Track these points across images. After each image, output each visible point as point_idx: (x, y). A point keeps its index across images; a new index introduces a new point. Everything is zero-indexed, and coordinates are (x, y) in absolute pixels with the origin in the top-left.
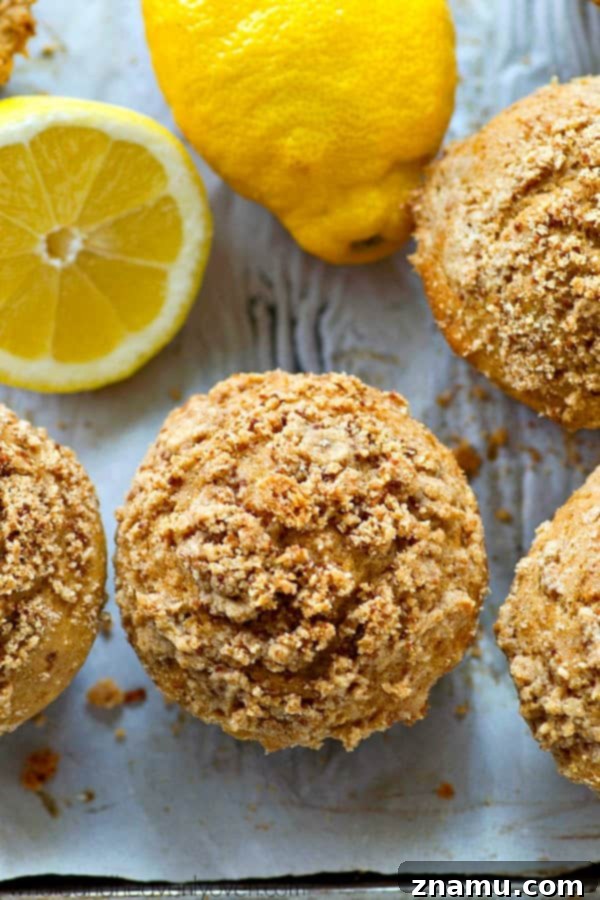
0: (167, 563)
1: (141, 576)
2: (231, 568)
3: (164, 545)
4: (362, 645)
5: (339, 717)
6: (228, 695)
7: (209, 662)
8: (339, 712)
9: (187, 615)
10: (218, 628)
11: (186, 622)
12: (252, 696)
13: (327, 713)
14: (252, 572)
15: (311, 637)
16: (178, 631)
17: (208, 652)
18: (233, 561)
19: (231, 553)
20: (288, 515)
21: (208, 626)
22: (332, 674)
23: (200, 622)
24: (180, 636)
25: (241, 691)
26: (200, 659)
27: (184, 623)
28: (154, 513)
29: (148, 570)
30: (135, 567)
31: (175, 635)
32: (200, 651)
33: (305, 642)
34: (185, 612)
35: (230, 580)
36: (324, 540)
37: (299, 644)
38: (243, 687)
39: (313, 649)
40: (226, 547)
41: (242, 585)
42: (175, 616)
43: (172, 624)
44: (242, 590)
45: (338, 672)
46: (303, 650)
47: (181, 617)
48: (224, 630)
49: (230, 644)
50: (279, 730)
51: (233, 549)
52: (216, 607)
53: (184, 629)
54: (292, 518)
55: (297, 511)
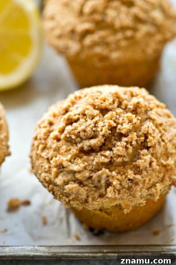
0: (59, 146)
1: (50, 159)
2: (87, 125)
3: (55, 141)
4: (149, 141)
5: (150, 180)
6: (103, 182)
7: (90, 172)
8: (149, 177)
9: (75, 159)
10: (89, 156)
11: (76, 161)
12: (113, 177)
13: (145, 178)
14: (96, 123)
15: (128, 140)
16: (73, 165)
17: (89, 168)
18: (87, 123)
19: (85, 121)
20: (101, 103)
21: (85, 157)
22: (141, 156)
23: (81, 158)
24: (75, 166)
25: (108, 176)
26: (86, 171)
27: (74, 162)
28: (46, 137)
29: (52, 155)
30: (46, 157)
31: (72, 166)
32: (85, 168)
33: (127, 142)
34: (73, 158)
35: (89, 129)
36: (119, 110)
37: (125, 144)
38: (108, 174)
39: (131, 145)
40: (82, 120)
41: (94, 129)
42: (70, 161)
43: (70, 163)
44: (94, 131)
45: (143, 155)
46: (127, 145)
47: (72, 160)
48: (92, 155)
49: (97, 158)
50: (127, 193)
51: (85, 119)
52: (87, 145)
53: (75, 164)
54: (104, 103)
55: (104, 101)
